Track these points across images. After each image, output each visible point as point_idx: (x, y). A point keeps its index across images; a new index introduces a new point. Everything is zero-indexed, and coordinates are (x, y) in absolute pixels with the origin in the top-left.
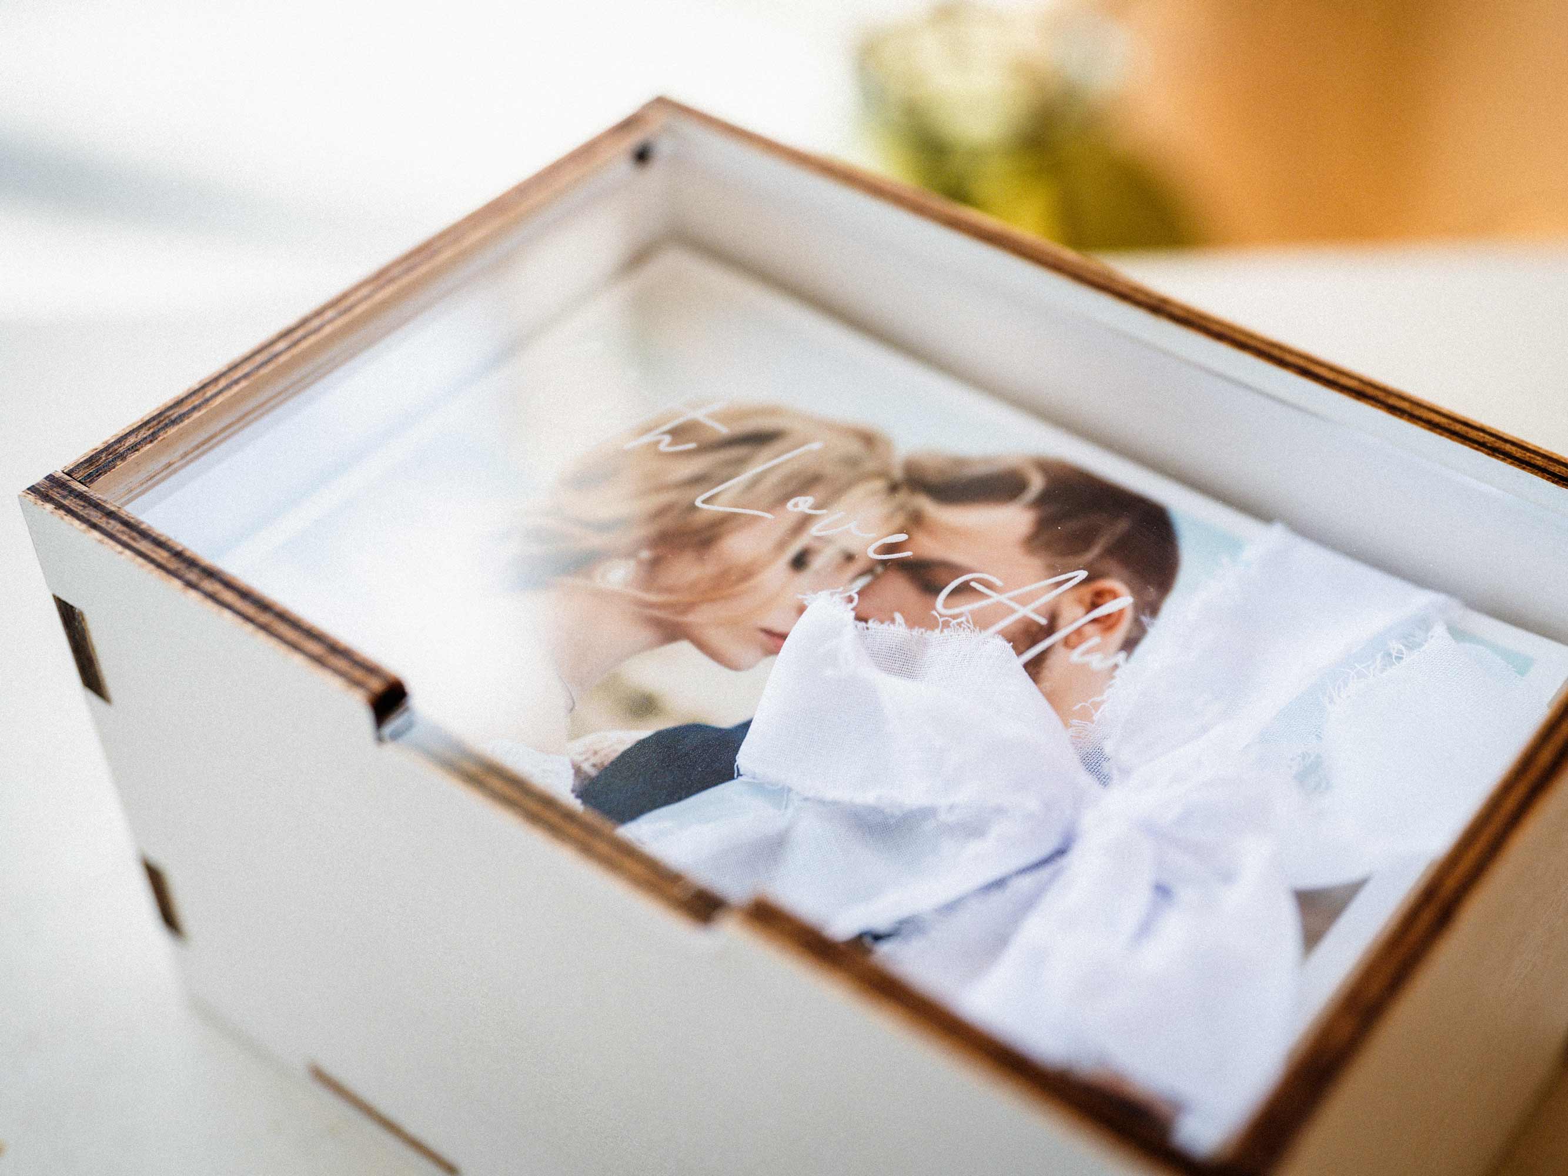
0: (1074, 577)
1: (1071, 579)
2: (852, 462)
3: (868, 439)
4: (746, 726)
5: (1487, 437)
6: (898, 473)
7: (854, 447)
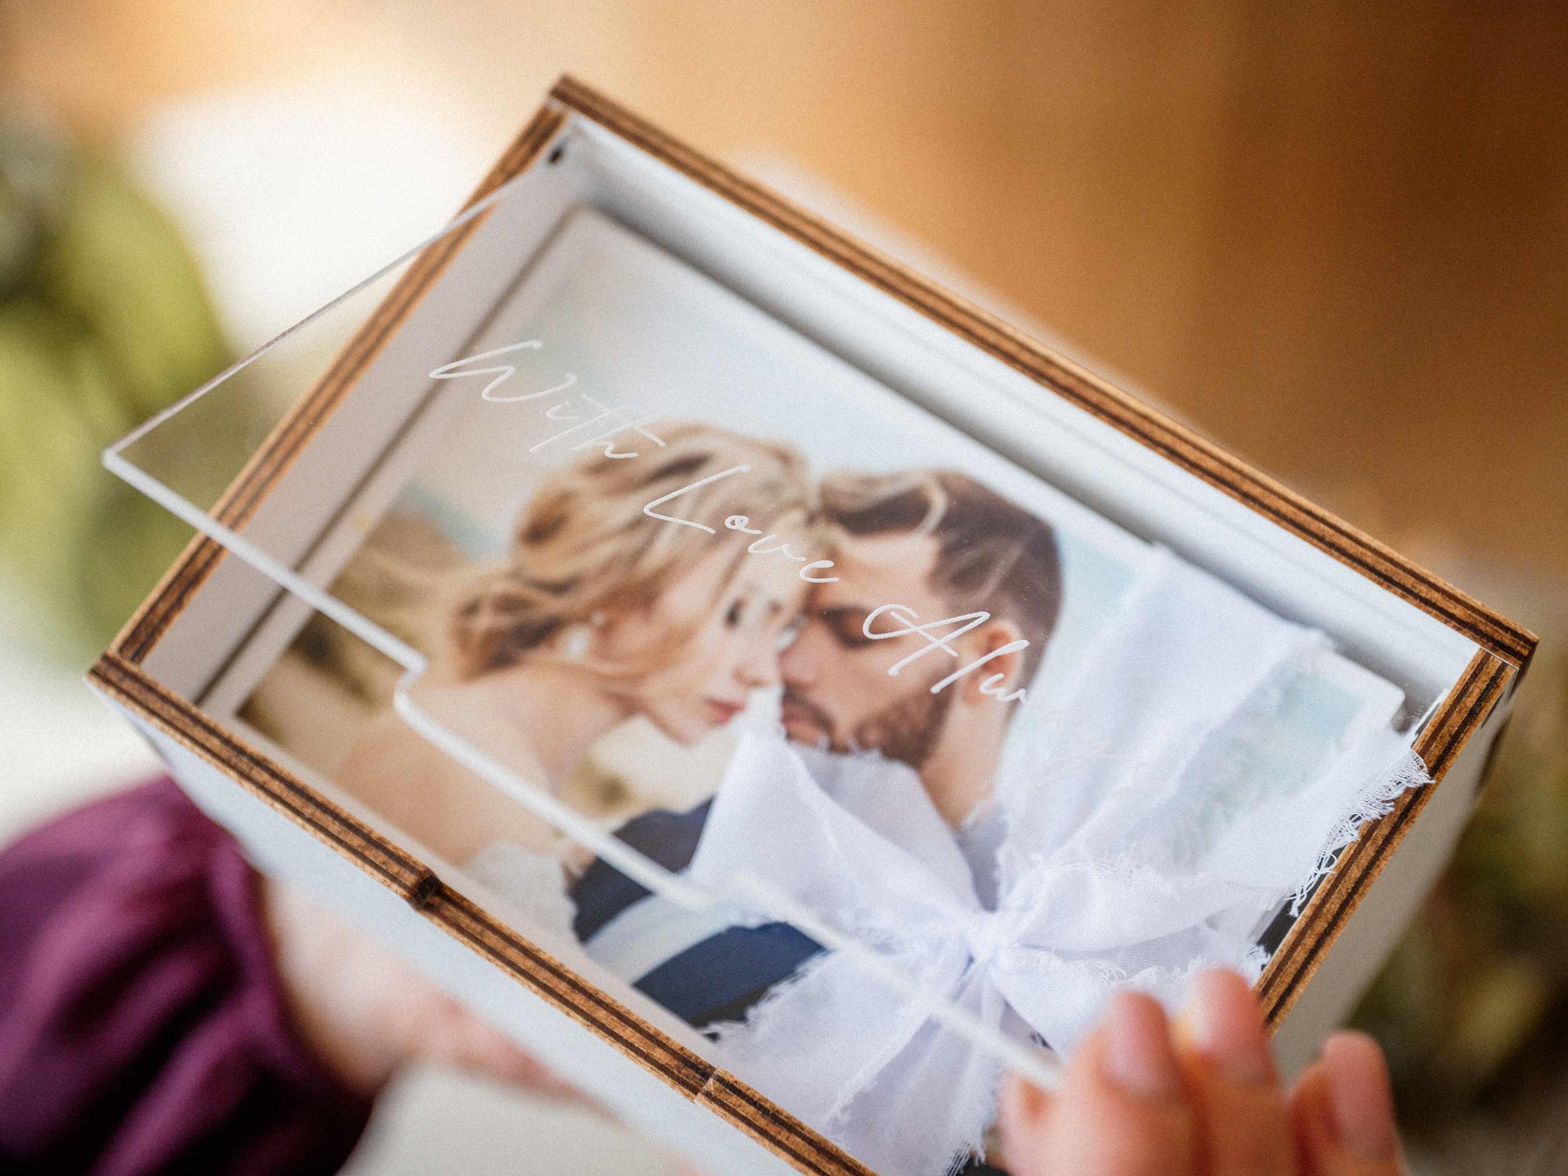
0: (978, 618)
1: (975, 619)
2: (771, 488)
3: (785, 458)
4: (705, 808)
5: (1327, 529)
6: (814, 501)
7: (772, 469)
